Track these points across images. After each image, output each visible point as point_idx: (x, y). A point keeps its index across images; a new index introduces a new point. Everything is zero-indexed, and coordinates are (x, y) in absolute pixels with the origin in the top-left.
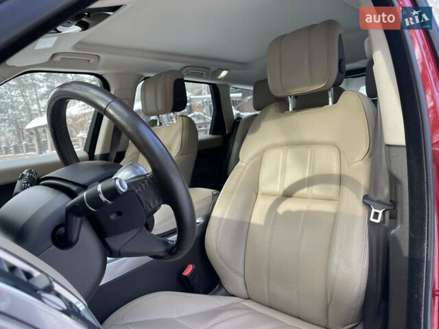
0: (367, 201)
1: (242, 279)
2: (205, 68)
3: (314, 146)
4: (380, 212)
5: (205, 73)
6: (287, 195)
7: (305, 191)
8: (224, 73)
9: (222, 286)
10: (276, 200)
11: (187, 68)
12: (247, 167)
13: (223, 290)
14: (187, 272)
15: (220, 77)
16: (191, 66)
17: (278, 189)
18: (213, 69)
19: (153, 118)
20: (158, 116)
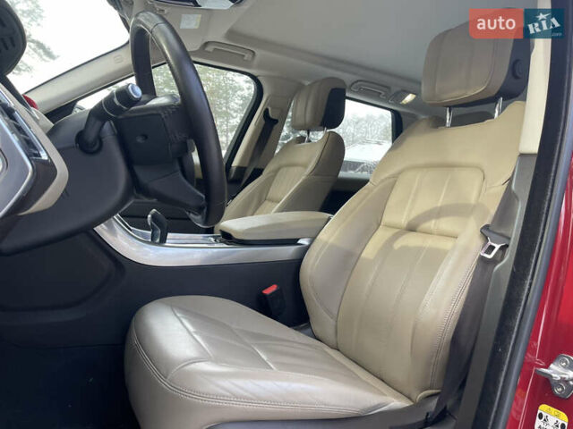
0: (486, 231)
1: (334, 323)
2: (386, 87)
3: (456, 169)
4: (497, 247)
5: (383, 93)
6: (411, 229)
7: (431, 225)
8: (409, 98)
9: (309, 326)
10: (397, 233)
11: (359, 83)
12: (375, 190)
13: (309, 330)
14: (268, 291)
15: (404, 102)
16: (366, 82)
17: (403, 220)
18: (394, 89)
19: (303, 133)
20: (308, 133)
